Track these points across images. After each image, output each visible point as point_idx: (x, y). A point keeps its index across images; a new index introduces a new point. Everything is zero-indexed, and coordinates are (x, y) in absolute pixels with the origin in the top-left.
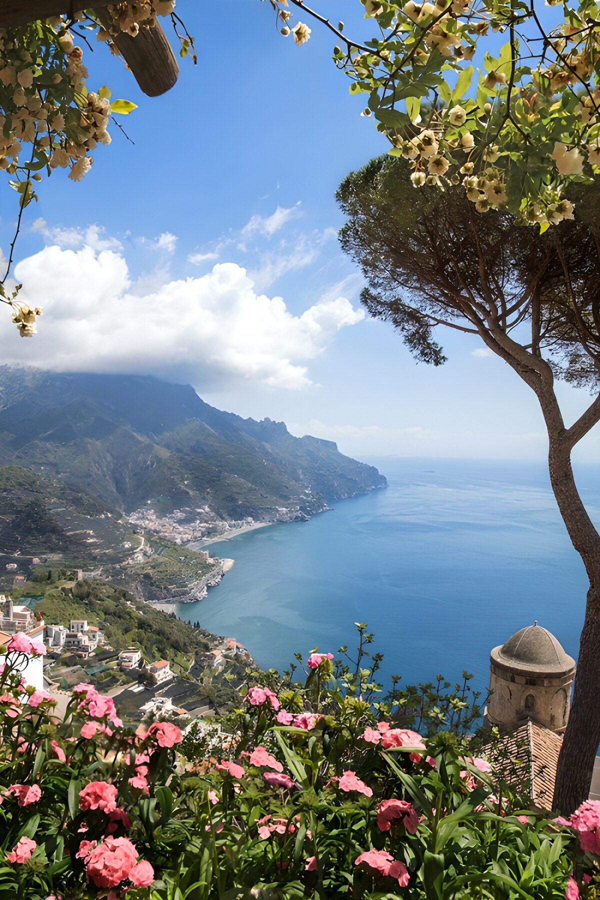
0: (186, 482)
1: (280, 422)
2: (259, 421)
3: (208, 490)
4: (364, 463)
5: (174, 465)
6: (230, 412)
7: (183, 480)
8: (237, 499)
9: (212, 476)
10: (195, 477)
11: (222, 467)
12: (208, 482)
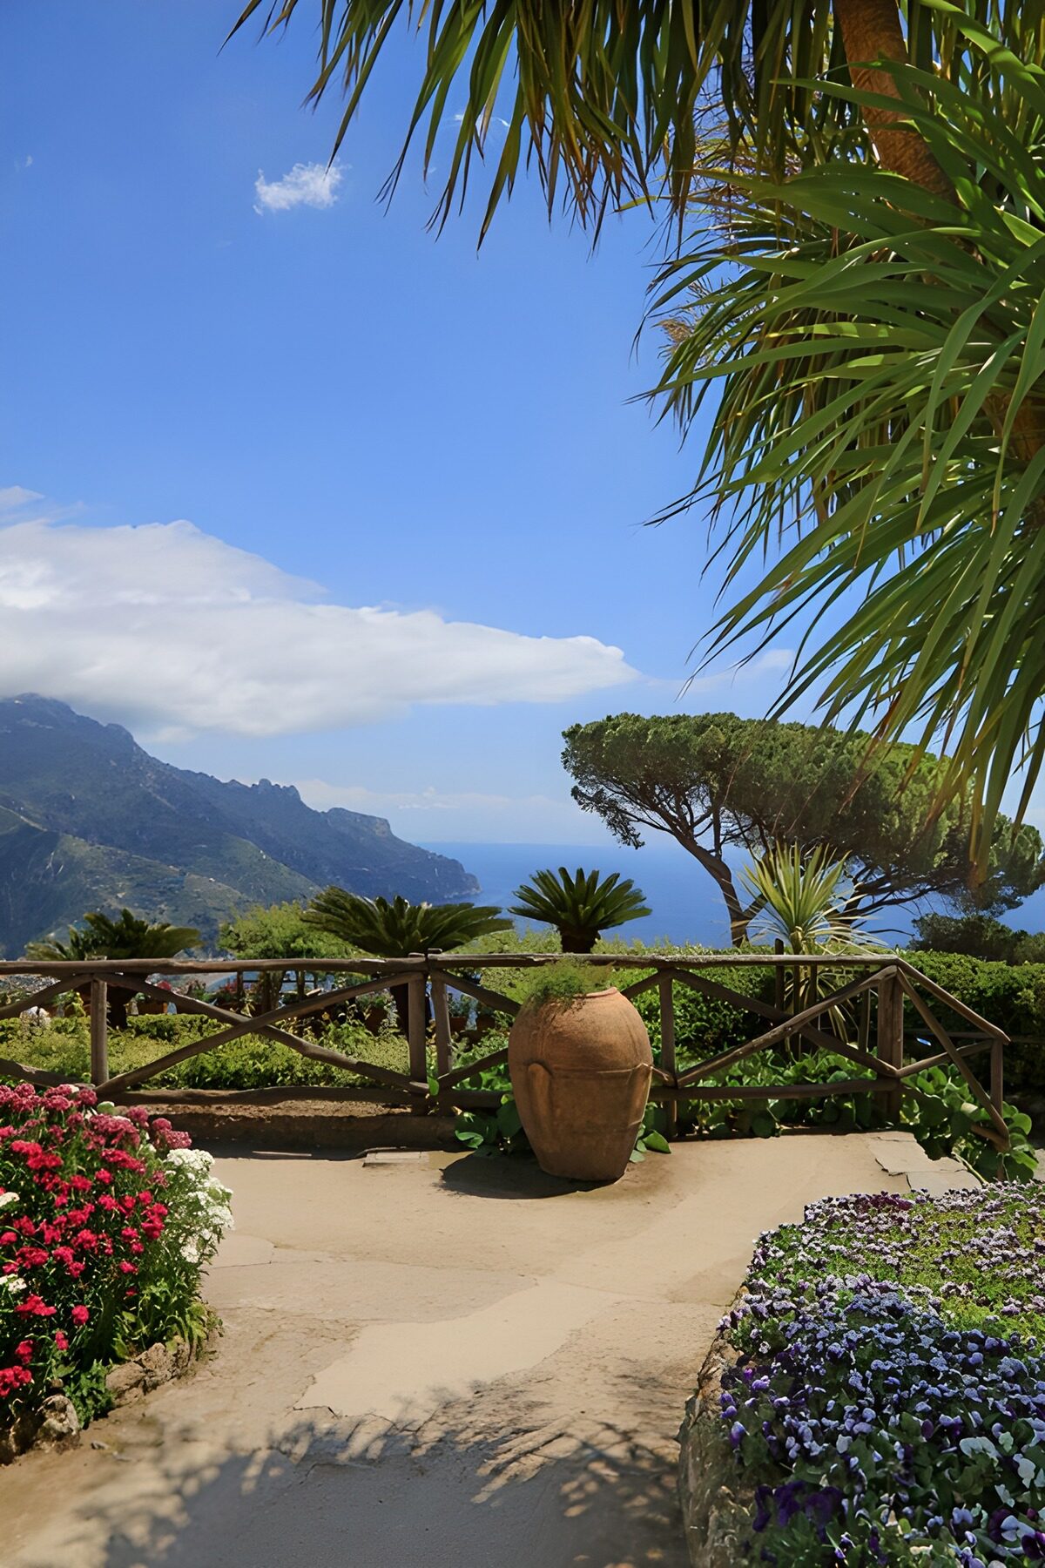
0: (120, 895)
1: (288, 786)
2: (250, 786)
3: (163, 906)
4: (438, 854)
5: (97, 867)
6: (197, 772)
7: (114, 892)
8: (216, 920)
9: (169, 883)
10: (138, 885)
11: (186, 865)
12: (162, 893)
